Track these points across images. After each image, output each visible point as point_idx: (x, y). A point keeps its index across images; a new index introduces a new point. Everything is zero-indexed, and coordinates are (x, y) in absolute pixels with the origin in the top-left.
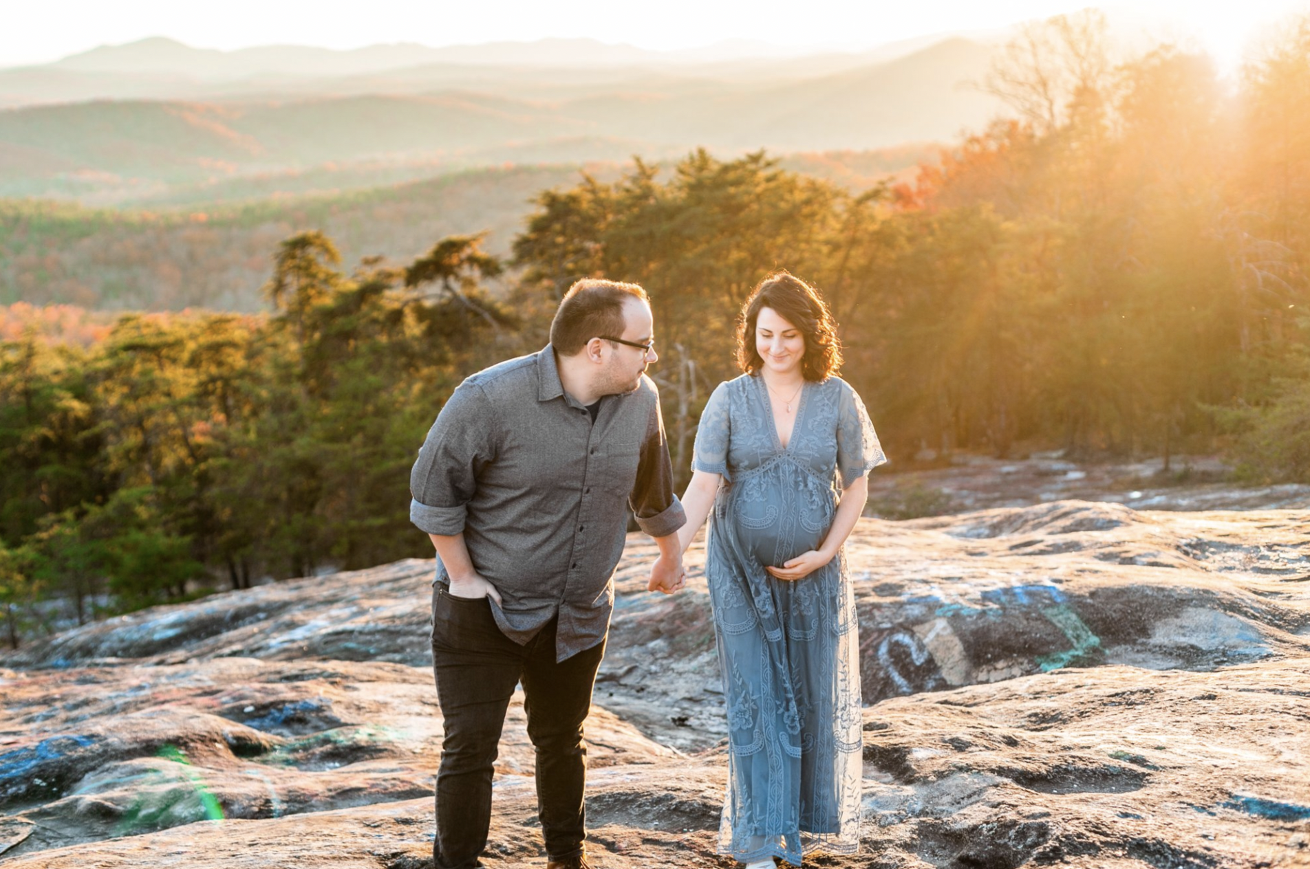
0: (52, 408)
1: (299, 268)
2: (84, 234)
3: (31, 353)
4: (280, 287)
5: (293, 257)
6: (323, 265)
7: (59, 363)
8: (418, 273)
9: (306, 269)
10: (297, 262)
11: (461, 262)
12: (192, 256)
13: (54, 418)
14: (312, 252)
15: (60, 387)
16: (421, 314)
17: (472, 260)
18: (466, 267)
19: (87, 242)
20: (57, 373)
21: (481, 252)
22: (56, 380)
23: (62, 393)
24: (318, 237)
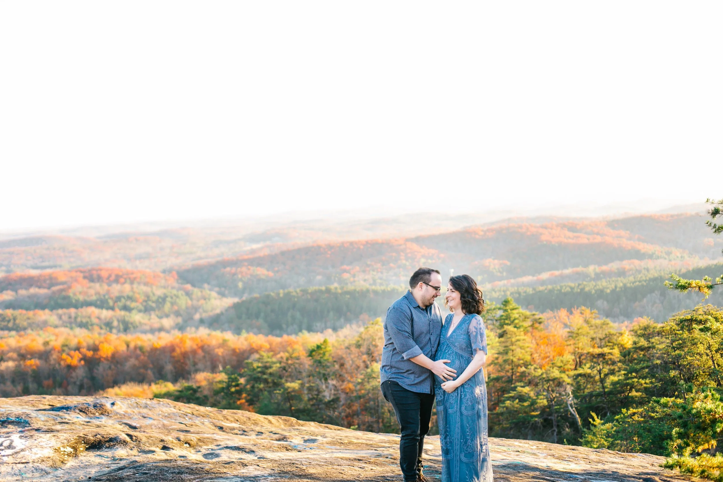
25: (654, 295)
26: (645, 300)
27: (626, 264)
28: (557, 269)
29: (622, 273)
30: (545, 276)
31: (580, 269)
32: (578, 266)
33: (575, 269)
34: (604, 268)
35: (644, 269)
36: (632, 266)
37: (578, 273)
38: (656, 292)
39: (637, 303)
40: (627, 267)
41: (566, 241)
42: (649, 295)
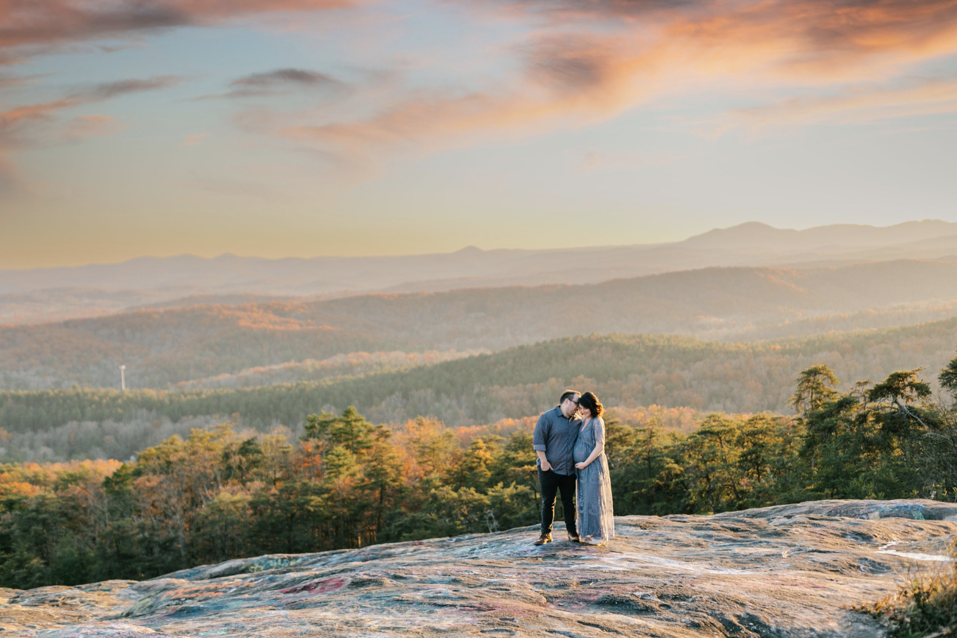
0: (662, 468)
1: (813, 388)
2: (699, 359)
3: (652, 435)
4: (799, 399)
5: (809, 381)
6: (827, 386)
7: (669, 442)
8: (878, 392)
9: (816, 388)
10: (810, 384)
11: (905, 386)
12: (769, 374)
13: (663, 473)
14: (820, 378)
15: (667, 456)
16: (878, 418)
17: (911, 385)
18: (908, 389)
19: (699, 364)
20: (666, 448)
21: (917, 380)
22: (666, 451)
23: (669, 460)
24: (824, 369)
25: (394, 396)
26: (383, 404)
27: (353, 358)
28: (262, 365)
29: (348, 369)
30: (248, 372)
31: (292, 364)
32: (289, 360)
33: (287, 364)
34: (325, 362)
35: (376, 364)
36: (361, 360)
37: (291, 369)
38: (397, 393)
39: (373, 408)
40: (355, 361)
41: (271, 327)
42: (388, 398)
